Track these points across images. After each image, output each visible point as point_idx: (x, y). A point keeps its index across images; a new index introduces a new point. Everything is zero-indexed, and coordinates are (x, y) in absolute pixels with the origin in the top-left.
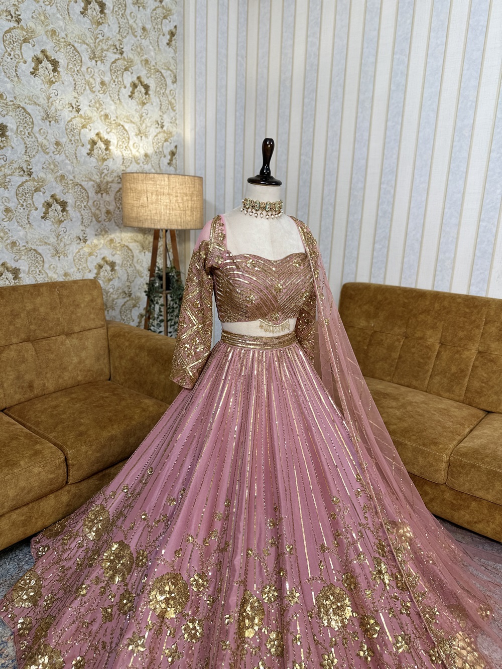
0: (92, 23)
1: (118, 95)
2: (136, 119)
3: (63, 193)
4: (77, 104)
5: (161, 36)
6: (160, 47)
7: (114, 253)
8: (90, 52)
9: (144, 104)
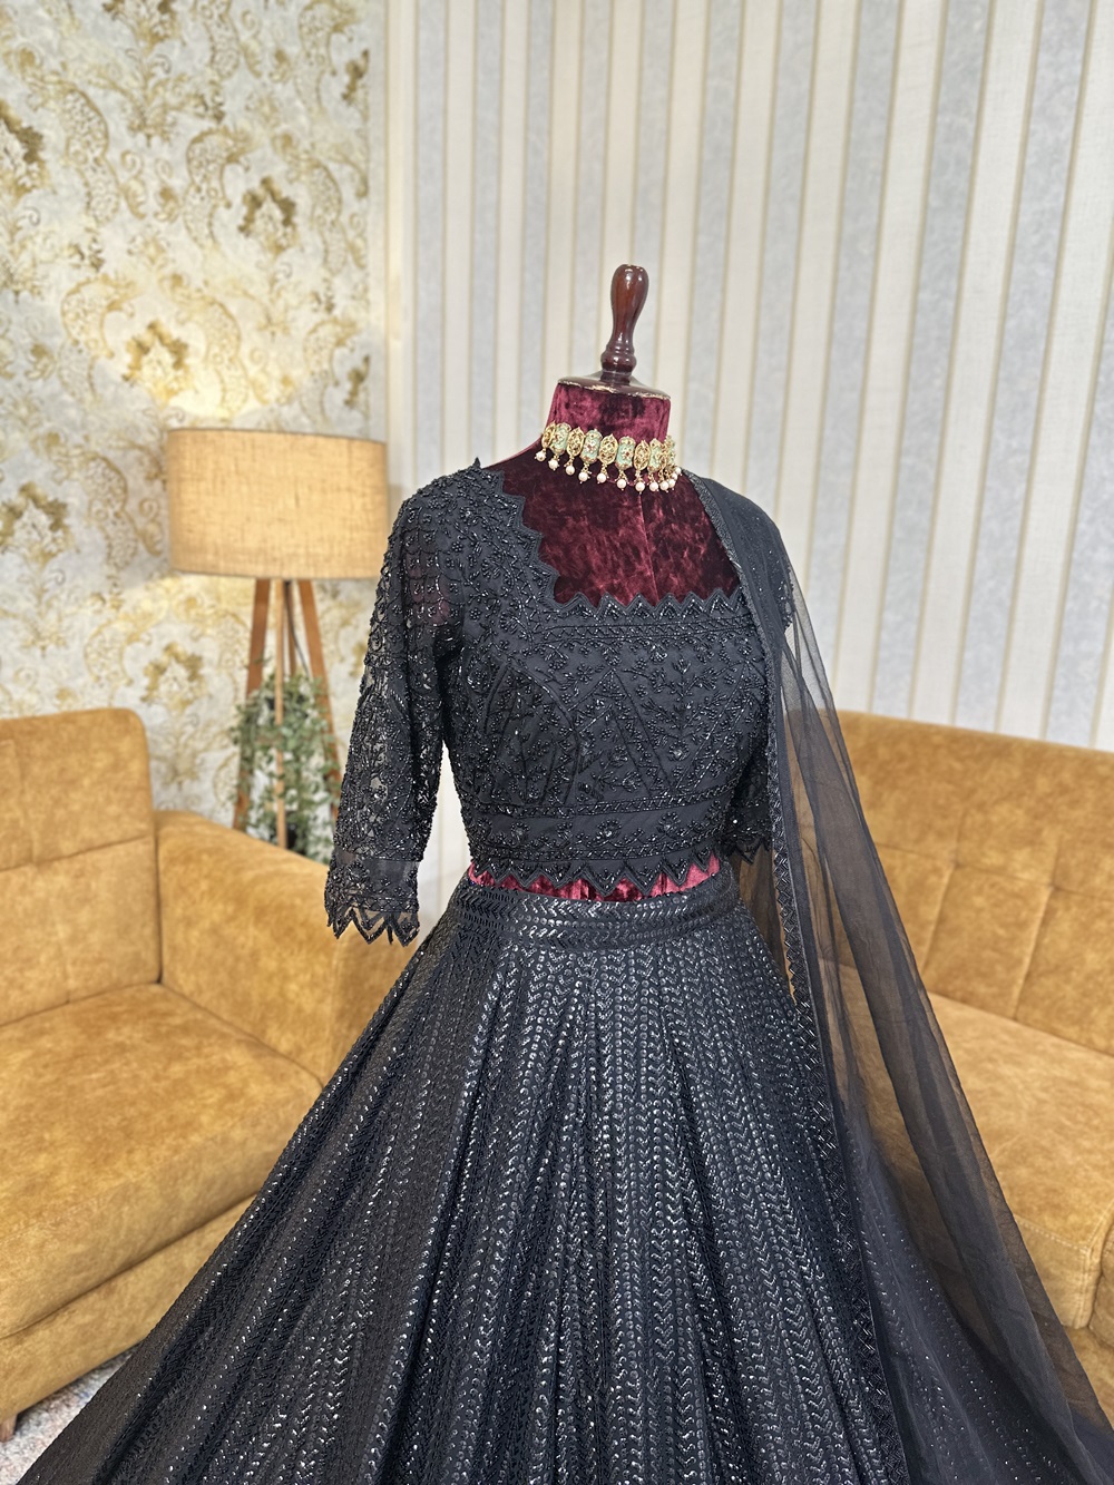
0: (137, 34)
1: (210, 225)
2: (260, 289)
3: (55, 480)
4: (95, 247)
5: (327, 76)
6: (325, 103)
7: (197, 632)
8: (129, 111)
9: (279, 249)
